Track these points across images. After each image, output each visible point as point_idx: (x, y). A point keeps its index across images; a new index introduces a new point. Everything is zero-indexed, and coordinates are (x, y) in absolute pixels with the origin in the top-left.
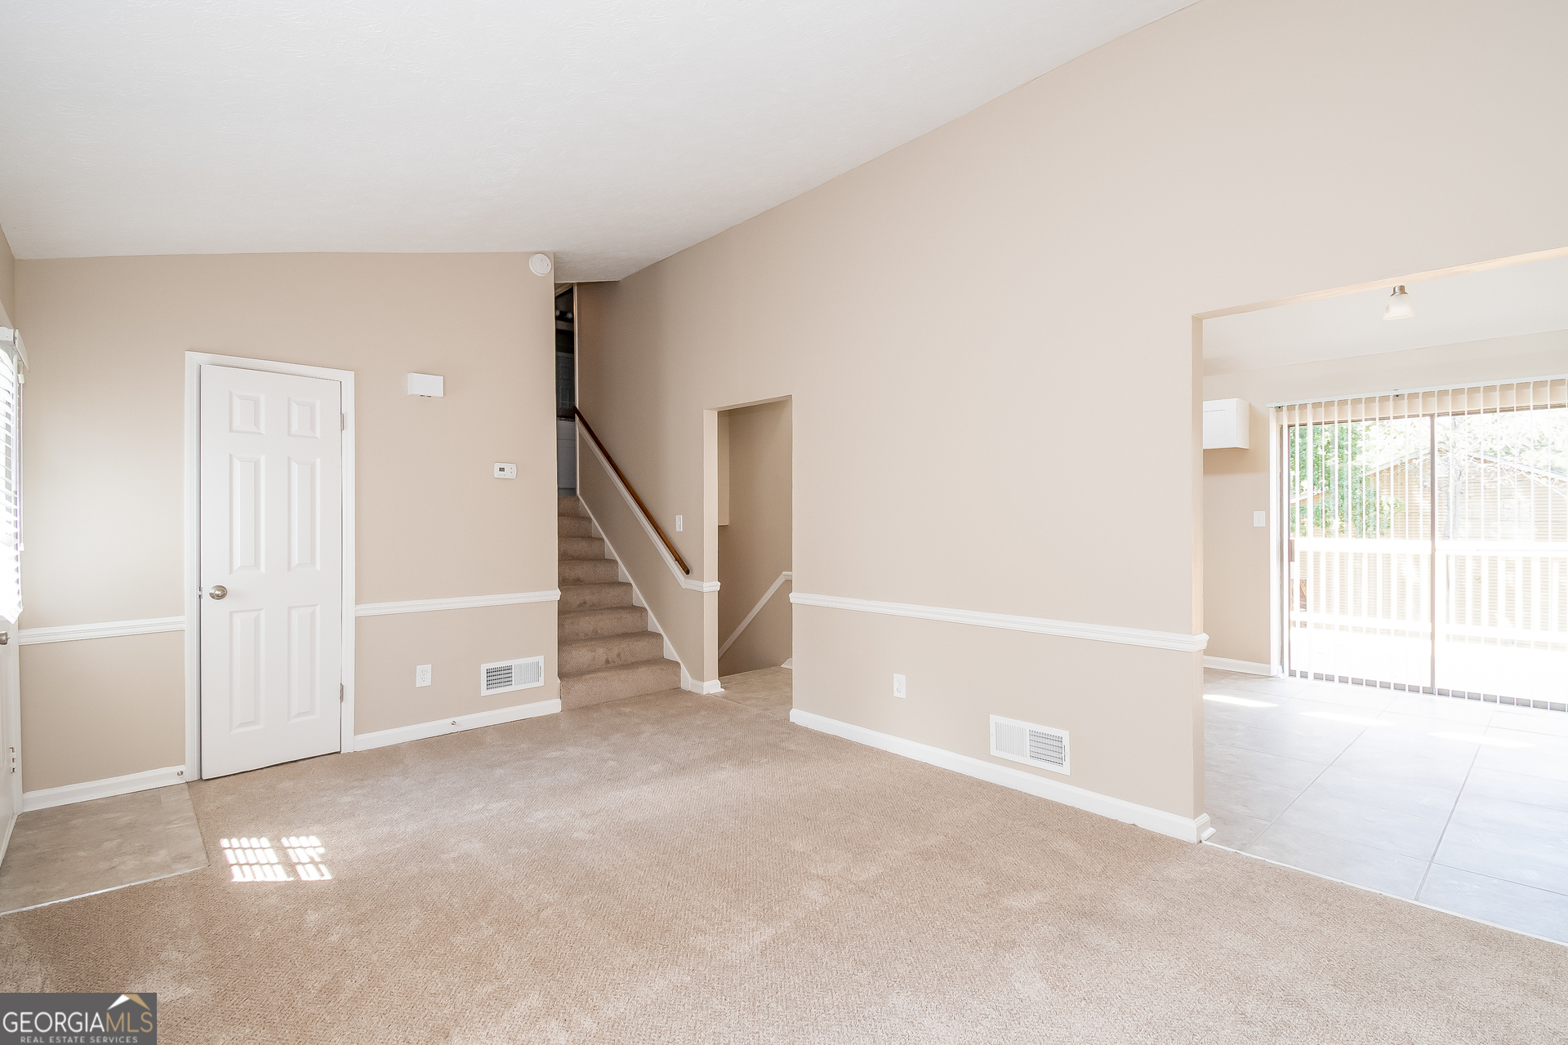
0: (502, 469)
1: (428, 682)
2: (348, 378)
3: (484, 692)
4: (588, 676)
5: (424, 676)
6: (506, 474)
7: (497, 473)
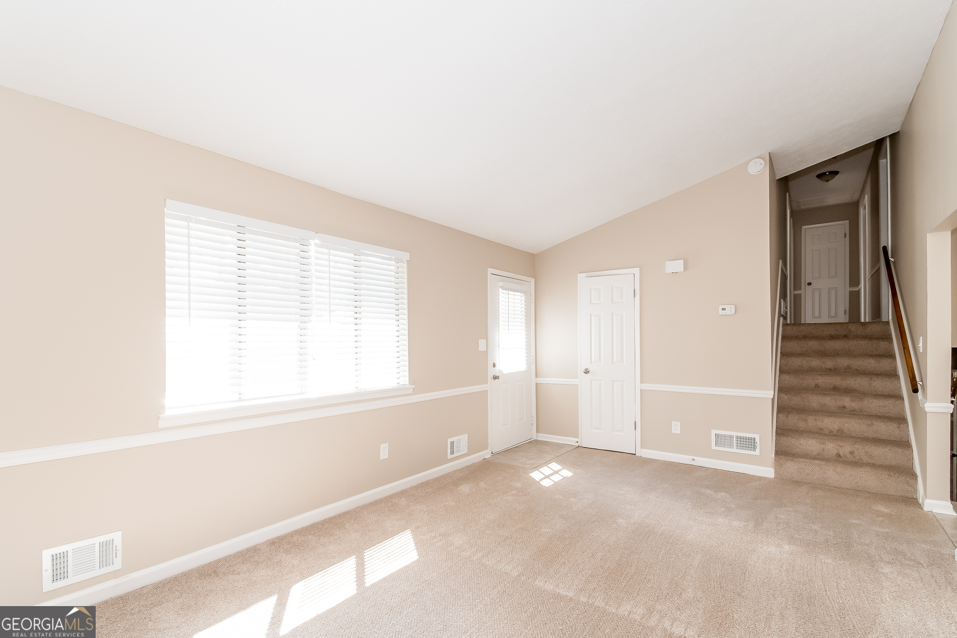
0: (723, 309)
1: (678, 432)
2: (636, 271)
3: (714, 447)
4: (801, 460)
5: (676, 428)
6: (727, 312)
7: (721, 312)
